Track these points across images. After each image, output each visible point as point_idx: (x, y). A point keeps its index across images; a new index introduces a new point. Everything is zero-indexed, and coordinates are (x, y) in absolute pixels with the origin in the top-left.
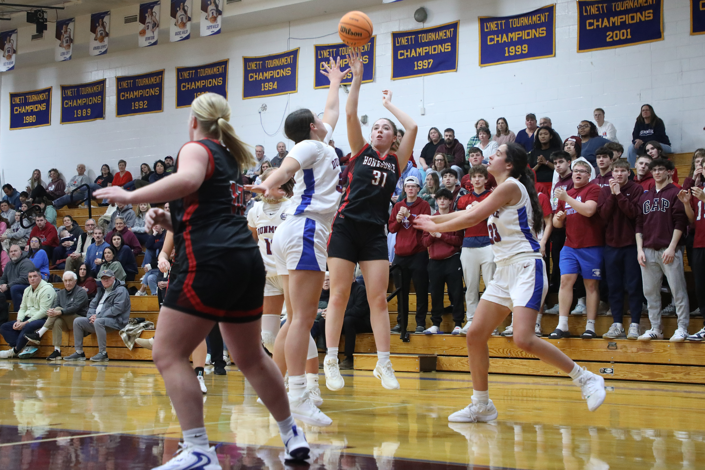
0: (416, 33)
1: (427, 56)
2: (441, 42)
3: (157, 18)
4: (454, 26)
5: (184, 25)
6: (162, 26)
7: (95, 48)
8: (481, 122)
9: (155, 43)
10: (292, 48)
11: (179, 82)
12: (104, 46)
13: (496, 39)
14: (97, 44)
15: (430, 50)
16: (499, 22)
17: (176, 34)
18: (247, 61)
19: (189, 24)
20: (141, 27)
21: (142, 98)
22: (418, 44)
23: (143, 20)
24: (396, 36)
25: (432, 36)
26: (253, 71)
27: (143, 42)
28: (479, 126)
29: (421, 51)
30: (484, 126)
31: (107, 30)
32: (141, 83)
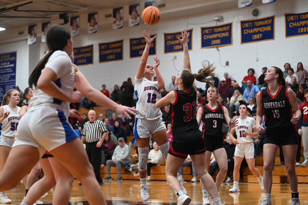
0: (253, 21)
1: (259, 32)
2: (266, 26)
3: (122, 15)
4: (272, 18)
5: (136, 18)
6: (125, 19)
7: (91, 30)
8: (287, 64)
9: (121, 27)
10: (189, 28)
11: (131, 46)
12: (95, 29)
13: (294, 24)
14: (91, 28)
15: (261, 29)
16: (295, 16)
17: (132, 23)
18: (166, 35)
19: (138, 18)
20: (114, 19)
21: (112, 54)
22: (254, 27)
23: (115, 16)
24: (243, 23)
25: (261, 23)
26: (169, 40)
27: (115, 27)
28: (286, 66)
29: (256, 30)
30: (288, 66)
31: (96, 21)
32: (111, 46)
